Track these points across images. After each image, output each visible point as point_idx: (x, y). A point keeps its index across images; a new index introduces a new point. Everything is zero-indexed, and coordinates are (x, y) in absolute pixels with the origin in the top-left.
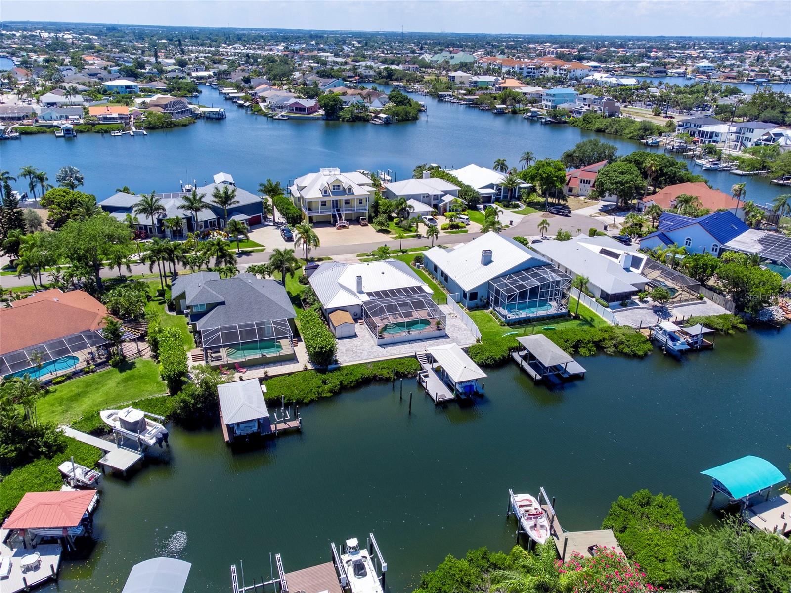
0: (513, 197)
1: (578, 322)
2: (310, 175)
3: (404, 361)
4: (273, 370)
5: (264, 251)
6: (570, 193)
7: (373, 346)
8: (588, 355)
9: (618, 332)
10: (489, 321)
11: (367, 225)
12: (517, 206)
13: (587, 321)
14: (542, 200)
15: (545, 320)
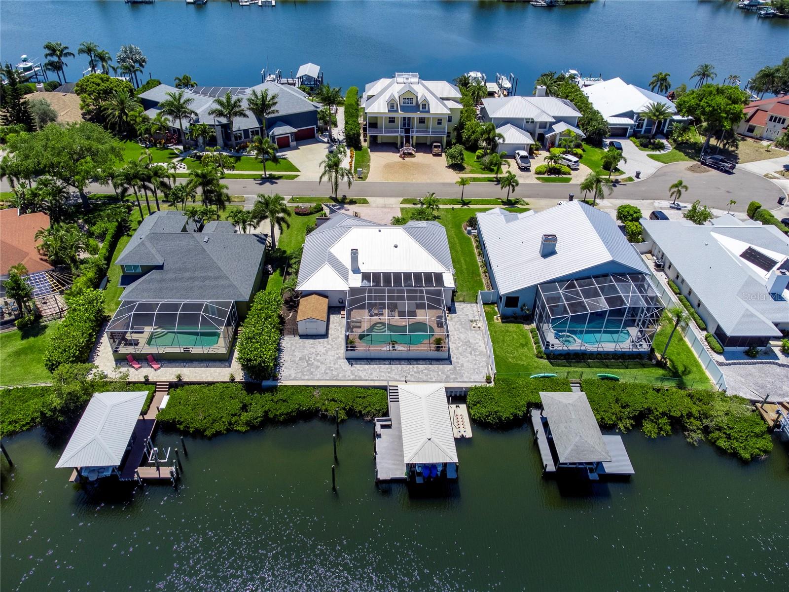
0: (660, 133)
1: (660, 372)
2: (382, 80)
3: (369, 392)
4: (191, 374)
5: (295, 180)
6: (750, 134)
7: (339, 358)
8: (654, 436)
9: (719, 408)
10: (523, 346)
11: (440, 155)
12: (661, 147)
13: (677, 372)
14: (702, 139)
15: (609, 359)
